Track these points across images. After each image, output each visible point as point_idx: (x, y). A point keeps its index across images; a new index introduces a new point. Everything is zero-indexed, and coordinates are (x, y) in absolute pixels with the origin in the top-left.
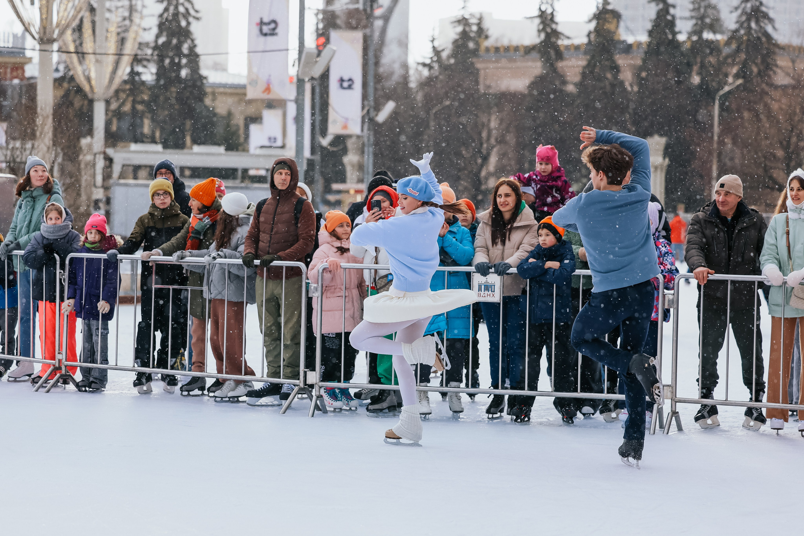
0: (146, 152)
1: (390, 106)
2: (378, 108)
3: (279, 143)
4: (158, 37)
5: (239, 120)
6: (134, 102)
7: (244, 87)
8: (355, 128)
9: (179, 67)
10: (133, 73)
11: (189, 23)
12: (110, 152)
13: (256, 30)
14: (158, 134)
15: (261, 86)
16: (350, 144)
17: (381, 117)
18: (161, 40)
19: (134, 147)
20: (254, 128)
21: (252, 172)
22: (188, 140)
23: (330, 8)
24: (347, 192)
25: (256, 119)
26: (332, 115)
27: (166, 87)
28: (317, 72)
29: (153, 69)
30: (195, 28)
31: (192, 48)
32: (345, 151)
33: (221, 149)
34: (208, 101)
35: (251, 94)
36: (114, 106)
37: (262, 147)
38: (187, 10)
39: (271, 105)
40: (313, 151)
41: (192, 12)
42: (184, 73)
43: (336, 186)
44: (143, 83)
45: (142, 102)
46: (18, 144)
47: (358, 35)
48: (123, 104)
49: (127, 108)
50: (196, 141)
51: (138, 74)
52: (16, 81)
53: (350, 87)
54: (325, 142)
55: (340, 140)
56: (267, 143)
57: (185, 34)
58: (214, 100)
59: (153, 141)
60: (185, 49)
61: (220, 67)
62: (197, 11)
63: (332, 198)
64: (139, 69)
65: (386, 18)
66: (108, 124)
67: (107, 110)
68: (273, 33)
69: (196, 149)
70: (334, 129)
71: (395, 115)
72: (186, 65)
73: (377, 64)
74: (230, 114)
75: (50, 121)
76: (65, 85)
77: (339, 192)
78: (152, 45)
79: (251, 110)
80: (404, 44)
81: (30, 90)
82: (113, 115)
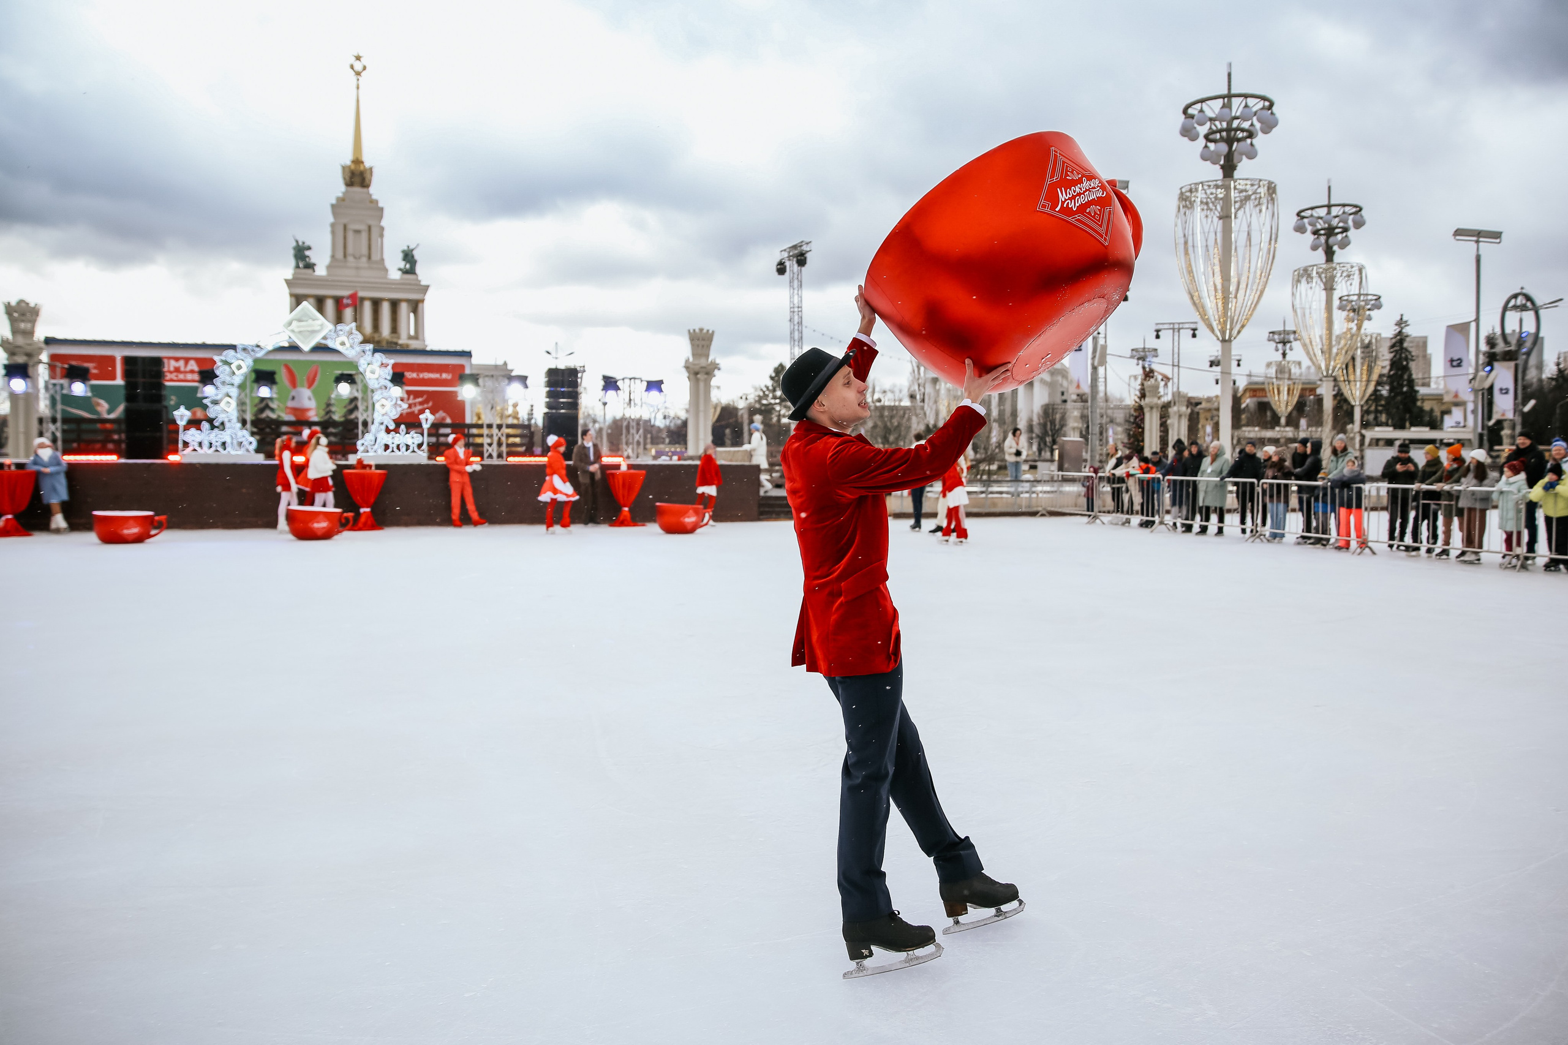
0: (1385, 432)
1: (1532, 403)
2: (1524, 404)
3: (1462, 424)
4: (1391, 370)
5: (1437, 413)
6: (1377, 406)
7: (1441, 395)
8: (1510, 415)
9: (1402, 386)
10: (1376, 391)
11: (1408, 363)
12: (1364, 432)
13: (1449, 364)
14: (1390, 422)
15: (1452, 395)
16: (1506, 424)
17: (1527, 409)
18: (1392, 373)
19: (1377, 429)
20: (1446, 418)
21: (1445, 441)
22: (1407, 424)
23: (1493, 350)
24: (1503, 450)
25: (1448, 412)
26: (1495, 409)
27: (1394, 398)
28: (1487, 385)
29: (1387, 387)
30: (1413, 365)
31: (1410, 375)
32: (1502, 429)
33: (1427, 429)
34: (1419, 403)
35: (1447, 399)
36: (1365, 408)
37: (1452, 427)
38: (1407, 356)
39: (1457, 404)
40: (1483, 429)
41: (1409, 357)
42: (1405, 389)
43: (1496, 448)
44: (1381, 395)
45: (1382, 406)
46: (1314, 429)
47: (1512, 364)
48: (1370, 406)
49: (1373, 408)
50: (1412, 425)
51: (1380, 391)
52: (1312, 397)
53: (1507, 393)
54: (1491, 423)
55: (1500, 423)
56: (1454, 425)
57: (1406, 369)
58: (1423, 403)
59: (1387, 425)
60: (1406, 377)
61: (1427, 385)
62: (1412, 356)
63: (1494, 454)
64: (1379, 388)
65: (1528, 354)
66: (1362, 417)
67: (1362, 410)
68: (1459, 365)
69: (1413, 429)
70: (1496, 417)
71: (1534, 408)
72: (1406, 385)
73: (1523, 379)
74: (1432, 410)
75: (1331, 417)
76: (1338, 398)
77: (1498, 451)
78: (1387, 375)
79: (1444, 408)
80: (1540, 367)
81: (1319, 401)
82: (1365, 413)
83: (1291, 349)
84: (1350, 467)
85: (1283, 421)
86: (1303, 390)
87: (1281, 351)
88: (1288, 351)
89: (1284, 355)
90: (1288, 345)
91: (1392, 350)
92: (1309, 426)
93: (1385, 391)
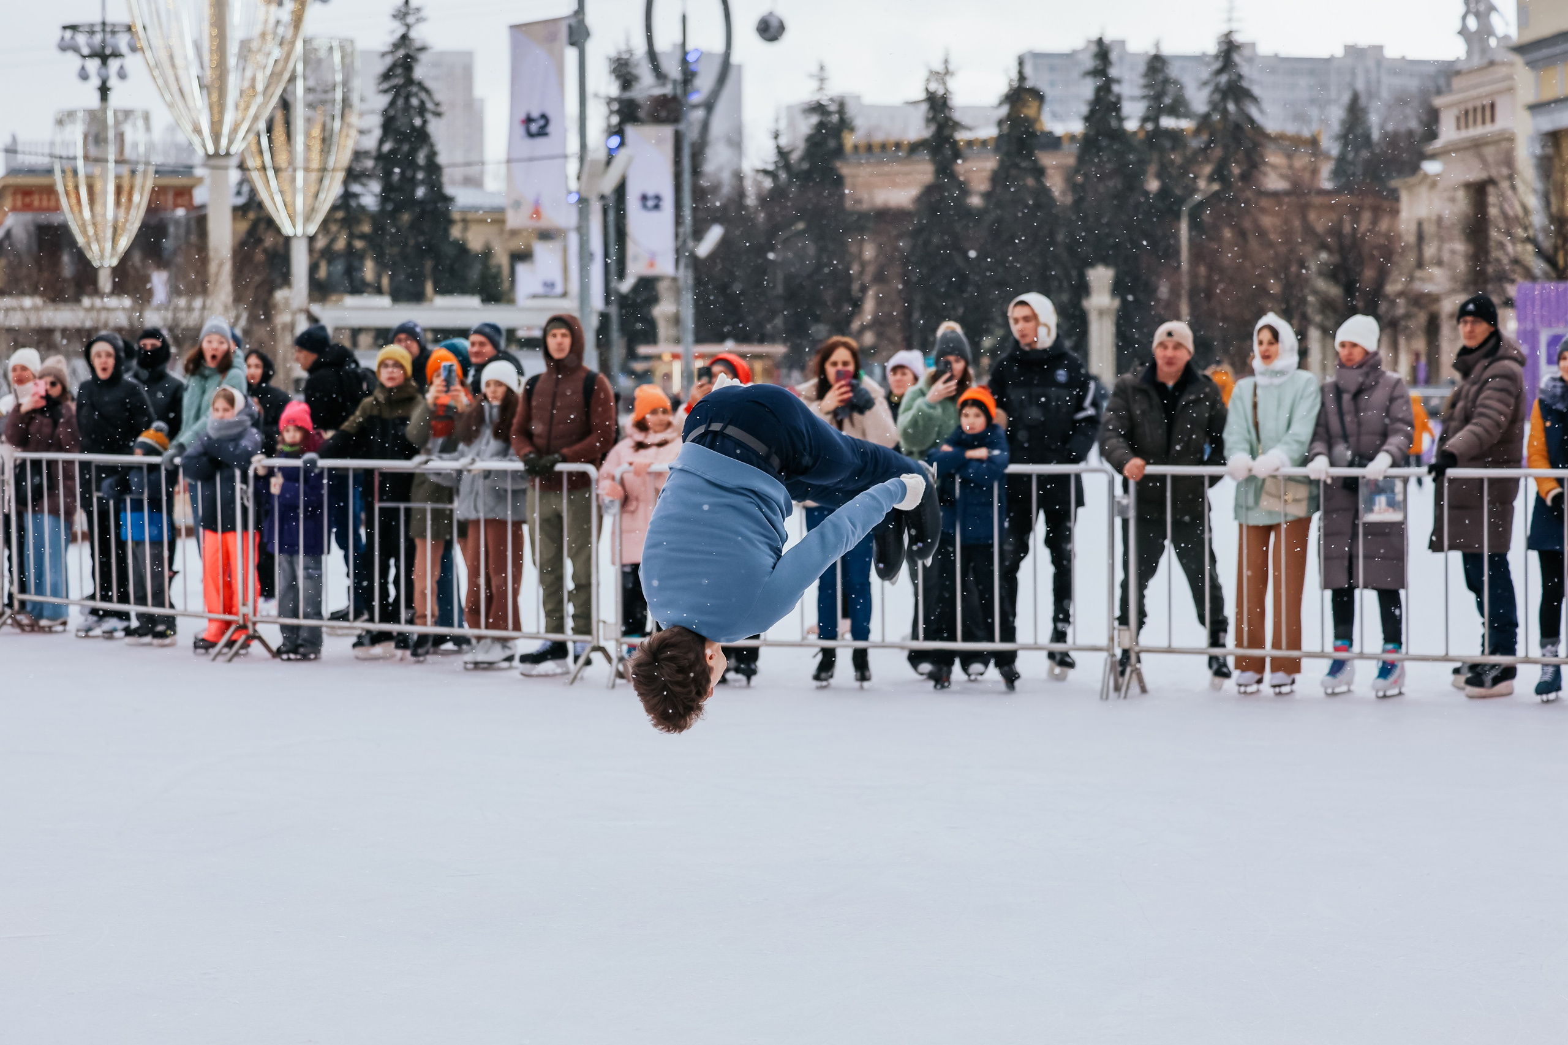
0: (369, 308)
1: (715, 234)
2: (698, 234)
3: (559, 289)
4: (381, 142)
5: (501, 259)
6: (351, 236)
7: (503, 211)
8: (665, 266)
9: (413, 183)
10: (347, 196)
11: (425, 122)
12: (316, 309)
13: (520, 130)
14: (385, 282)
15: (527, 209)
16: (663, 287)
17: (704, 249)
18: (387, 147)
19: (350, 301)
20: (521, 269)
21: (522, 334)
22: (429, 287)
23: (628, 95)
24: (659, 357)
25: (526, 256)
26: (631, 249)
27: (394, 214)
28: (609, 186)
29: (376, 187)
30: (436, 128)
31: (432, 155)
32: (654, 300)
33: (474, 301)
34: (456, 232)
35: (515, 221)
36: (321, 243)
37: (535, 296)
38: (422, 103)
39: (545, 235)
40: (607, 301)
41: (429, 105)
42: (420, 192)
43: (643, 350)
44: (362, 209)
45: (363, 237)
46: (182, 302)
47: (666, 132)
48: (333, 241)
49: (341, 244)
50: (443, 290)
51: (356, 196)
52: (180, 212)
53: (657, 207)
54: (626, 286)
55: (647, 286)
56: (540, 290)
57: (422, 136)
58: (465, 229)
59: (379, 291)
60: (421, 158)
61: (474, 182)
62: (437, 104)
63: (639, 366)
64: (356, 188)
65: (709, 106)
66: (313, 269)
67: (311, 250)
68: (543, 132)
69: (440, 301)
70: (635, 270)
72: (423, 182)
73: (696, 172)
74: (487, 252)
75: (228, 268)
76: (252, 215)
77: (647, 358)
78: (374, 153)
79: (519, 244)
80: (736, 141)
81: (200, 222)
82: (320, 256)
83: (122, 75)
84: (220, 414)
85: (105, 282)
86: (158, 192)
87: (95, 82)
88: (113, 82)
89: (104, 91)
90: (114, 64)
91: (386, 86)
92: (175, 291)
93: (369, 196)
